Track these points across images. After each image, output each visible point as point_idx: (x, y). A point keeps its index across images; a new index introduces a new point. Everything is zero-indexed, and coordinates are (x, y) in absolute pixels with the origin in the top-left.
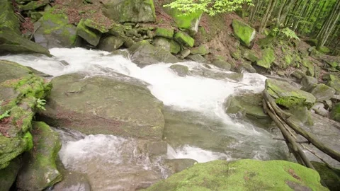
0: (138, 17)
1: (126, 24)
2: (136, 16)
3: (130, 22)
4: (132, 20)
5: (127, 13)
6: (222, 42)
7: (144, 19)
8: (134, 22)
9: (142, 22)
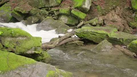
0: (49, 4)
1: (42, 9)
2: (47, 3)
3: (45, 7)
4: (46, 6)
5: (42, 2)
6: (118, 15)
7: (52, 5)
8: (47, 7)
9: (52, 7)
